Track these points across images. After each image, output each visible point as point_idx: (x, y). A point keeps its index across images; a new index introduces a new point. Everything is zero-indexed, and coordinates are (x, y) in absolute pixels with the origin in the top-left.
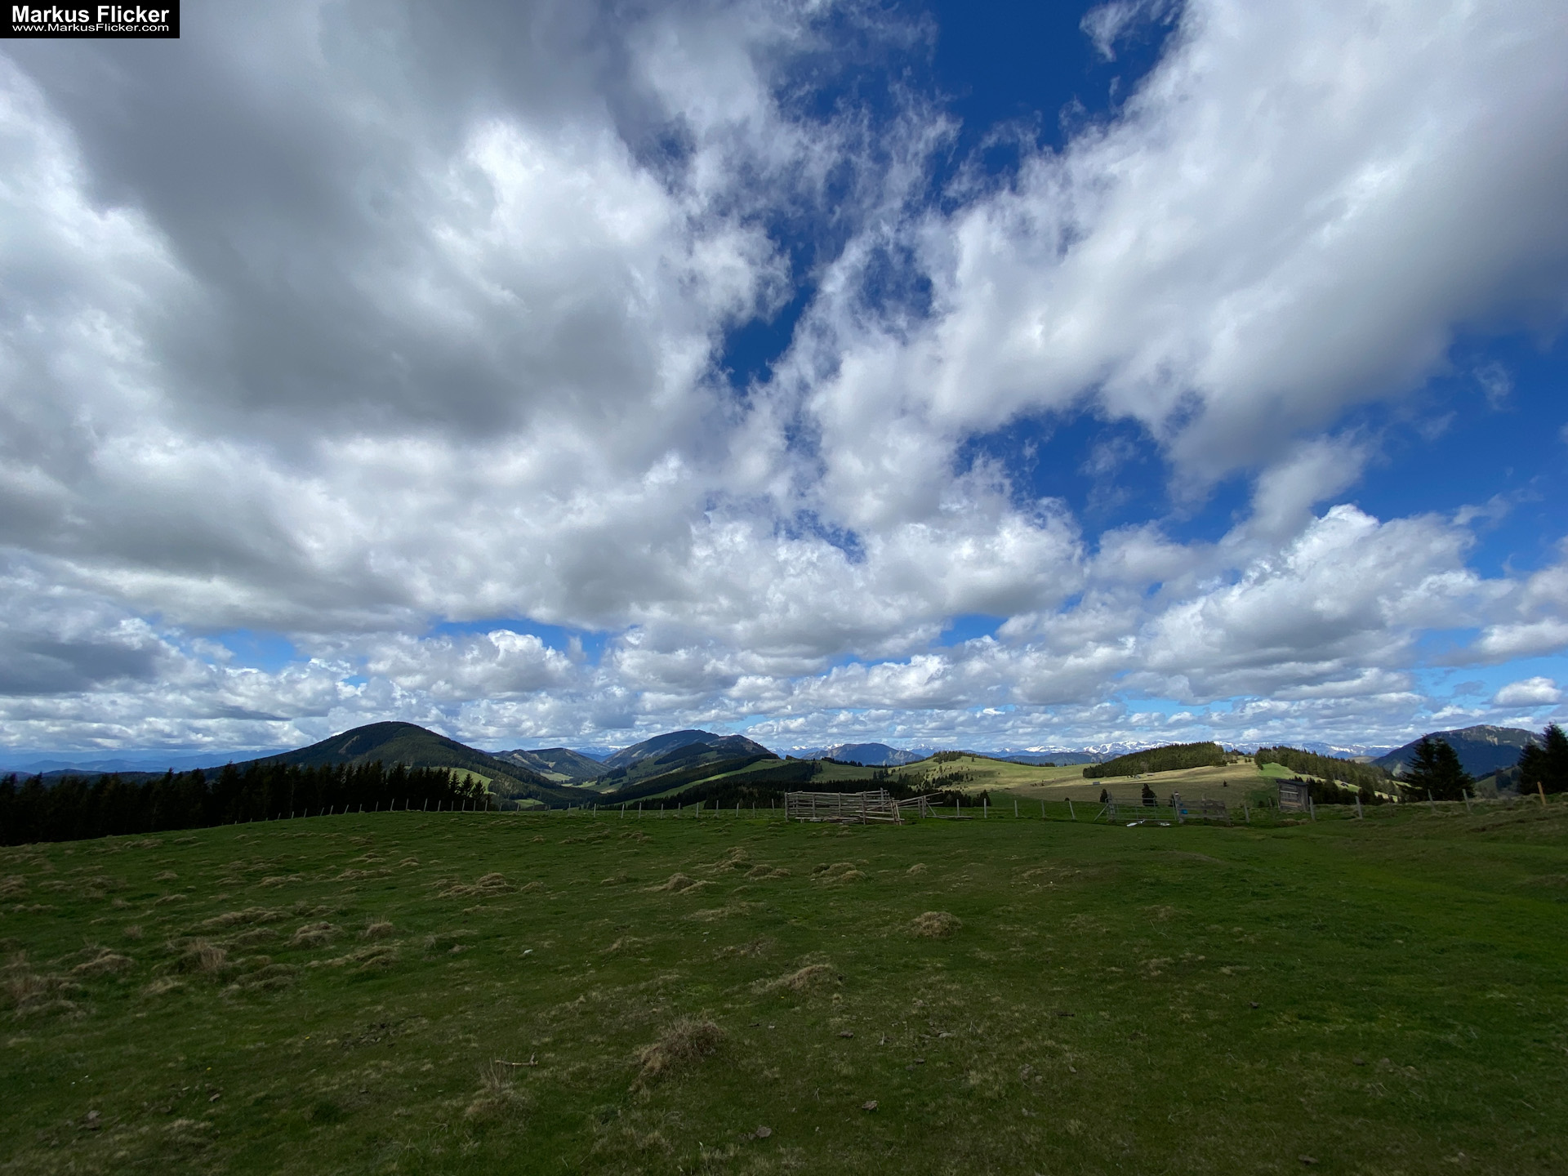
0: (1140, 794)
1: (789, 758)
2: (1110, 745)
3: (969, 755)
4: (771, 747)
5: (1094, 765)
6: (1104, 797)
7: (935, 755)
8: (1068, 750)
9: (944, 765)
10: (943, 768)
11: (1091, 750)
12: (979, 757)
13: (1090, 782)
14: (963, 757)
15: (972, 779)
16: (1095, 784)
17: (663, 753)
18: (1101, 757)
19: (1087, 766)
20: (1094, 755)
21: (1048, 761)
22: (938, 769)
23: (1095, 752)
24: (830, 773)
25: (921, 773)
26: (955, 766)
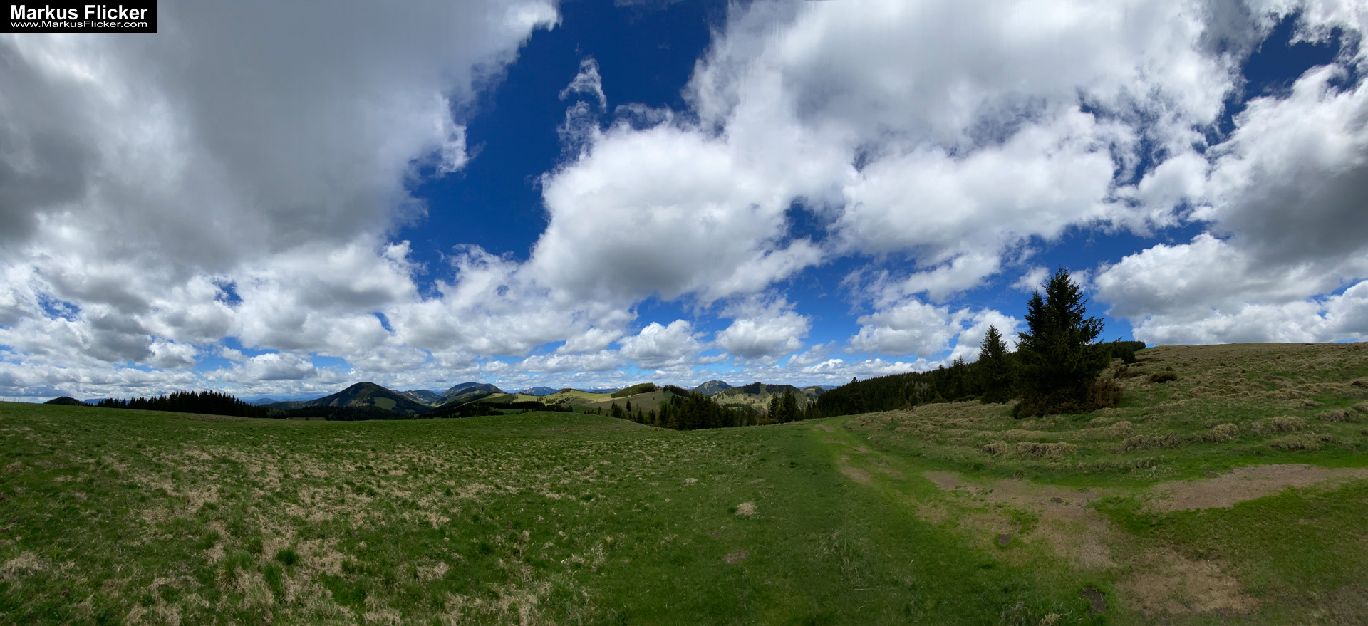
5: (614, 393)
9: (564, 394)
13: (612, 400)
14: (571, 391)
15: (573, 400)
24: (521, 399)
25: (555, 398)
26: (567, 394)
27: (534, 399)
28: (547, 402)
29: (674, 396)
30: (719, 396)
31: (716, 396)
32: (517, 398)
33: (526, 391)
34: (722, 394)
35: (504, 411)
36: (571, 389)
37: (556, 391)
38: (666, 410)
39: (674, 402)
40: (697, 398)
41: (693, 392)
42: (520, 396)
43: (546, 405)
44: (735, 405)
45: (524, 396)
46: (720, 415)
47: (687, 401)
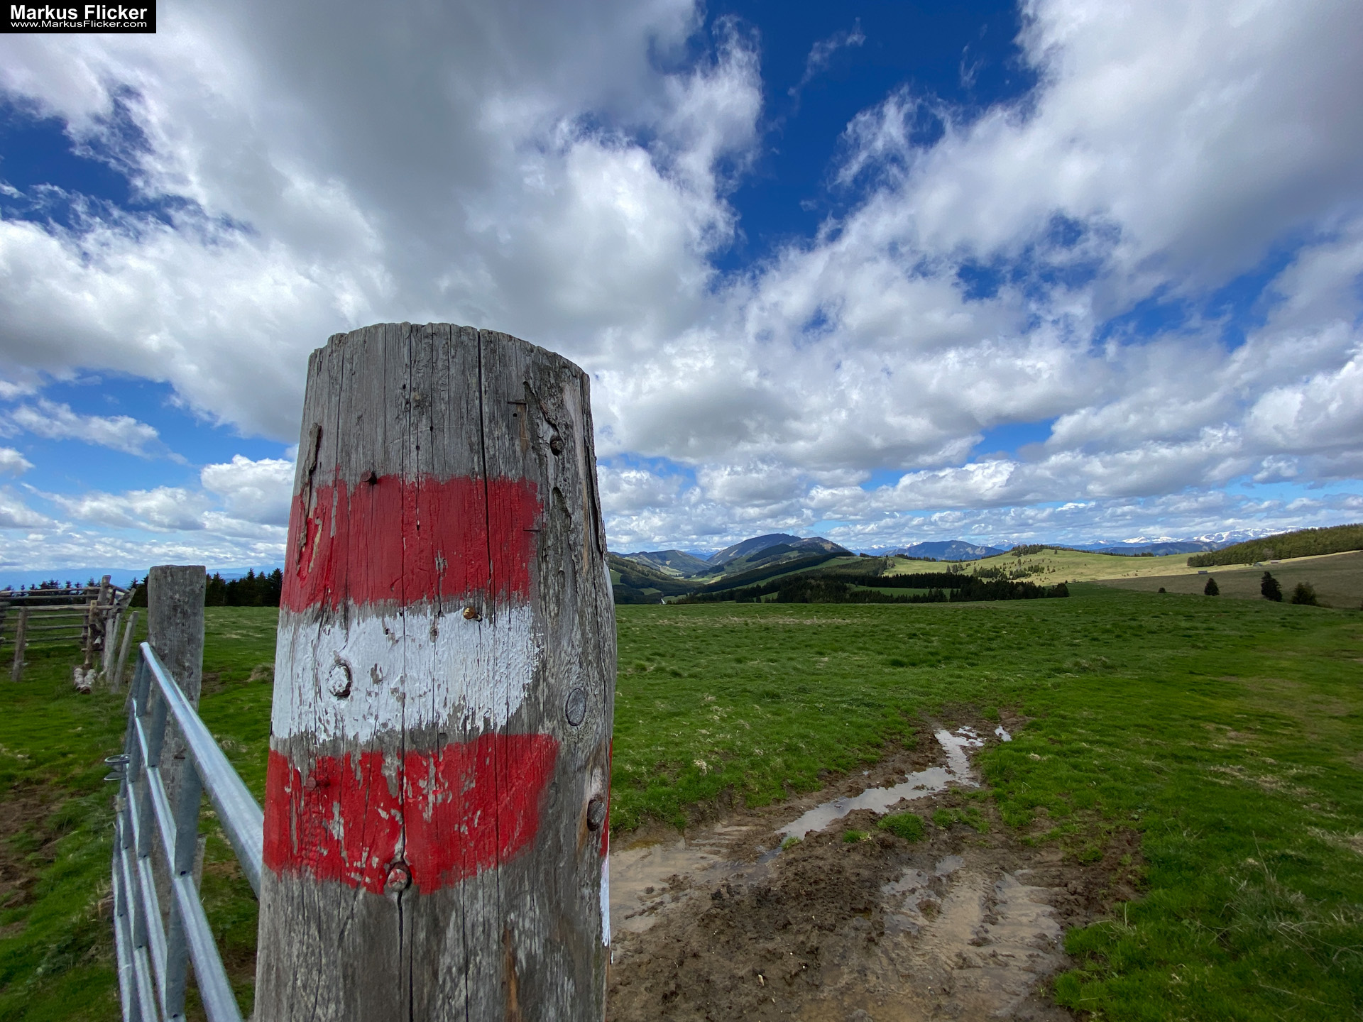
0: (1257, 584)
1: (862, 555)
2: (1227, 533)
3: (1052, 548)
4: (850, 547)
5: (1202, 554)
6: (1212, 589)
7: (1014, 549)
8: (1174, 540)
9: (1023, 558)
10: (1022, 561)
11: (1203, 539)
12: (1064, 549)
13: (1195, 571)
14: (1044, 551)
15: (1054, 571)
16: (1200, 573)
17: (753, 552)
18: (1215, 546)
19: (1194, 555)
20: (1206, 544)
21: (1150, 551)
22: (1016, 562)
23: (1208, 540)
24: (903, 568)
25: (998, 567)
26: (1035, 559)
28: (980, 574)
32: (894, 566)
37: (996, 552)
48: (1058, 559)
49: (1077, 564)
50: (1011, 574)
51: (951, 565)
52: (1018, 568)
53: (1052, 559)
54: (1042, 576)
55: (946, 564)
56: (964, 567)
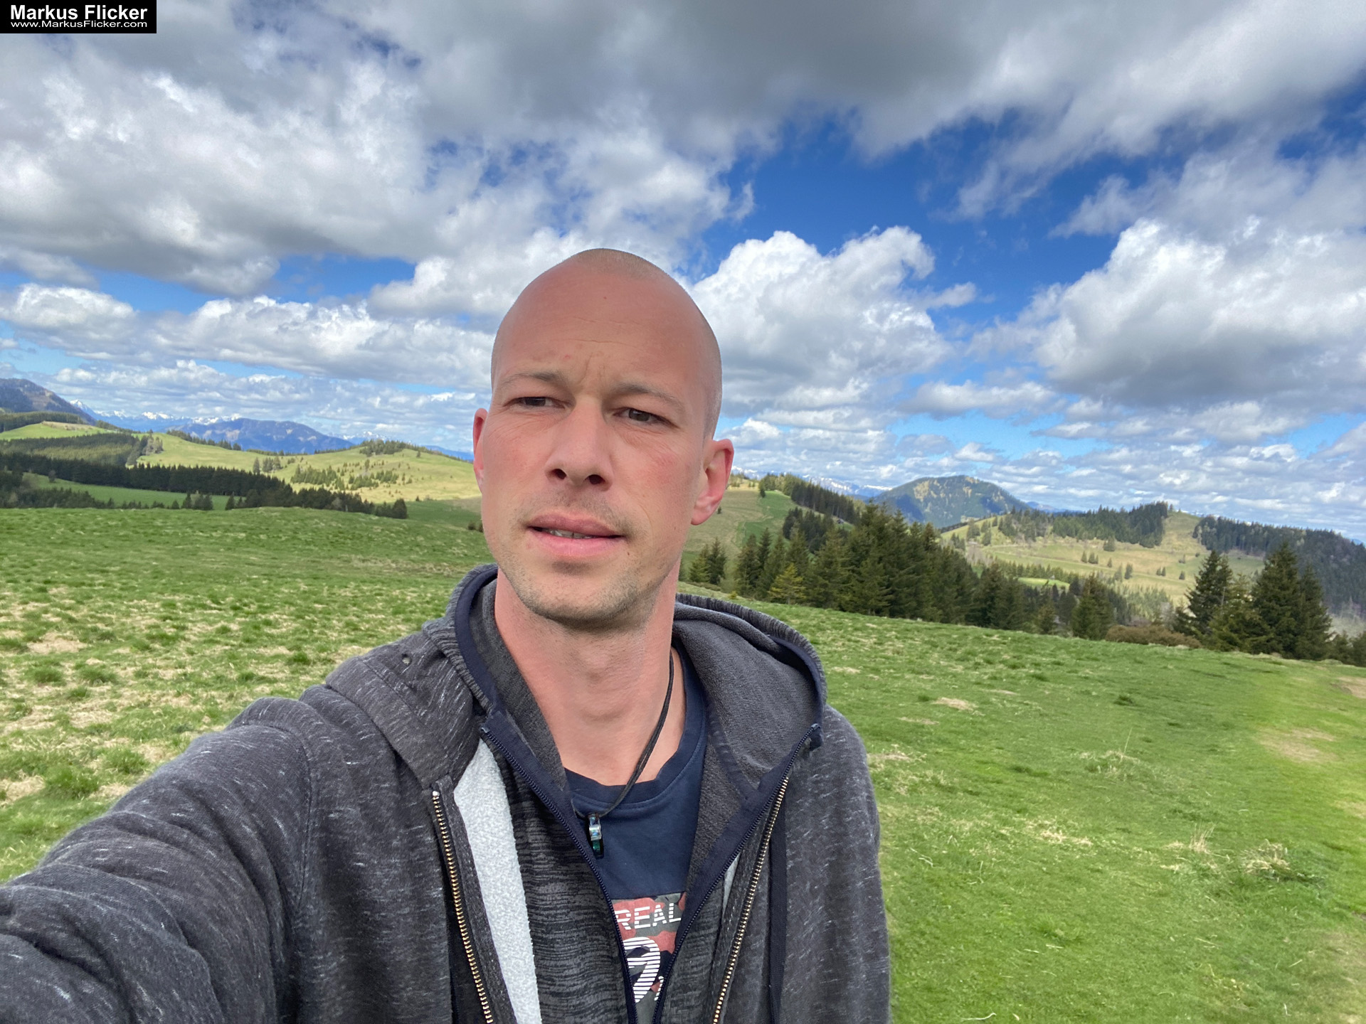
3: (415, 449)
7: (364, 444)
9: (373, 460)
10: (372, 462)
12: (430, 452)
14: (406, 451)
15: (410, 482)
22: (362, 464)
24: (175, 456)
25: (335, 468)
26: (390, 460)
27: (243, 462)
28: (300, 477)
29: (797, 513)
30: (973, 534)
31: (962, 532)
32: (160, 450)
33: (201, 428)
34: (985, 528)
35: (100, 492)
36: (402, 446)
37: (339, 446)
38: (764, 551)
39: (795, 531)
40: (881, 529)
41: (871, 510)
42: (170, 442)
43: (297, 488)
44: (1037, 573)
45: (190, 447)
46: (961, 592)
47: (843, 533)
48: (420, 466)
49: (440, 475)
50: (351, 481)
51: (262, 458)
52: (363, 473)
53: (412, 464)
54: (393, 488)
55: (254, 456)
56: (283, 464)
